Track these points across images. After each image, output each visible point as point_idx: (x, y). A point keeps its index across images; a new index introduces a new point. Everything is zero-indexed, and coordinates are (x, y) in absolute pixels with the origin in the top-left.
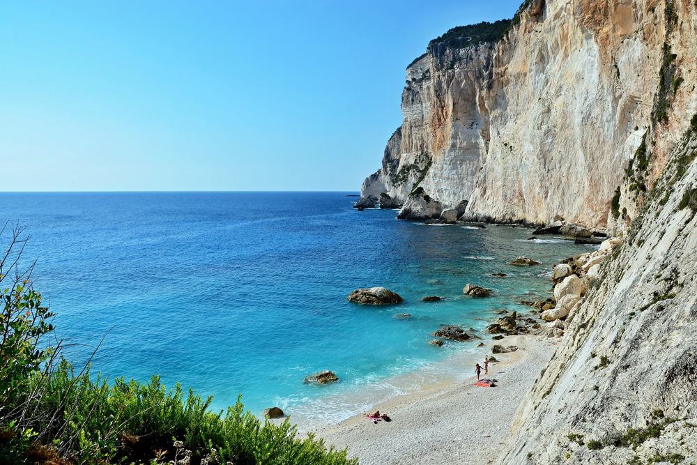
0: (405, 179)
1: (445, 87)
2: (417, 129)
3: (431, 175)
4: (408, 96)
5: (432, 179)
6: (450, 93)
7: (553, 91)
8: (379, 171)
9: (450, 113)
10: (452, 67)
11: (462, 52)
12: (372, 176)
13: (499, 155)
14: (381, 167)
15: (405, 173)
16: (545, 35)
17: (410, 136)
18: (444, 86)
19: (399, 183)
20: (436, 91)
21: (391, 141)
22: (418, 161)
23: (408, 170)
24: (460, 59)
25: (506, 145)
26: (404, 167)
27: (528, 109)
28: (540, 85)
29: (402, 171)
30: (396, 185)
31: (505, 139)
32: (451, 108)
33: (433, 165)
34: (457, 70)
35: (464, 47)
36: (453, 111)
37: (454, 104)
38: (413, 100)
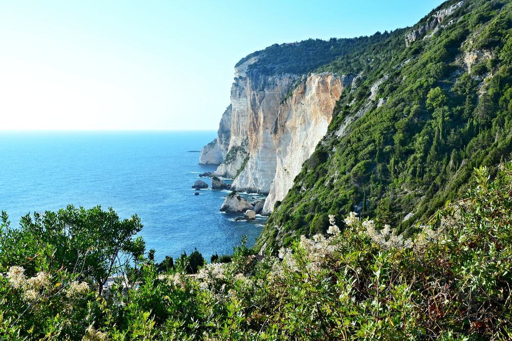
0: (234, 158)
1: (258, 104)
2: (243, 118)
3: (249, 167)
4: (236, 90)
5: (249, 170)
6: (261, 109)
7: (309, 143)
8: (216, 140)
9: (262, 123)
10: (263, 90)
11: (270, 79)
12: (209, 144)
13: (281, 176)
14: (217, 137)
15: (234, 153)
16: (306, 107)
17: (238, 123)
18: (257, 102)
19: (229, 161)
20: (252, 105)
21: (225, 115)
22: (244, 144)
23: (236, 151)
24: (268, 85)
25: (285, 170)
26: (233, 147)
27: (297, 150)
28: (303, 137)
29: (232, 151)
30: (226, 162)
31: (286, 166)
32: (262, 120)
33: (250, 159)
34: (267, 92)
35: (272, 75)
36: (264, 122)
37: (264, 117)
38: (240, 95)
